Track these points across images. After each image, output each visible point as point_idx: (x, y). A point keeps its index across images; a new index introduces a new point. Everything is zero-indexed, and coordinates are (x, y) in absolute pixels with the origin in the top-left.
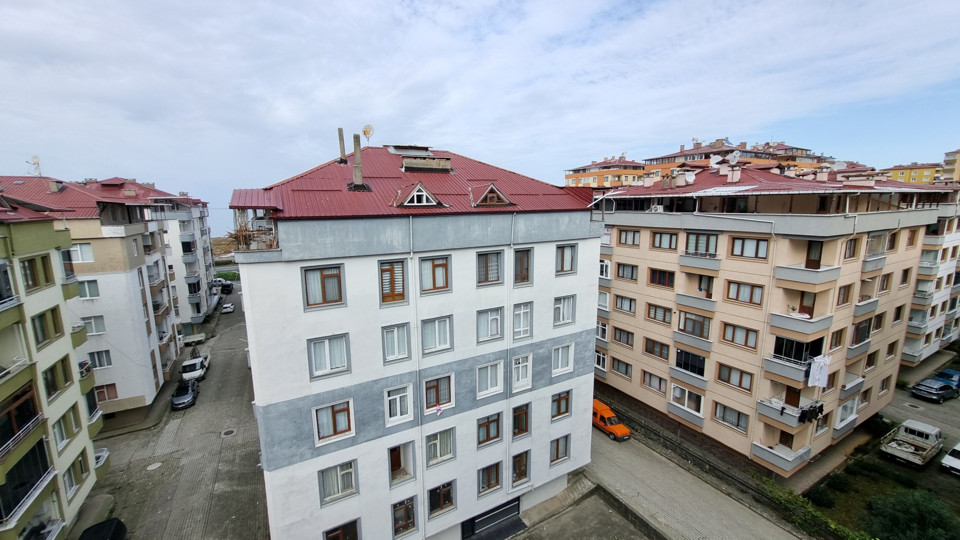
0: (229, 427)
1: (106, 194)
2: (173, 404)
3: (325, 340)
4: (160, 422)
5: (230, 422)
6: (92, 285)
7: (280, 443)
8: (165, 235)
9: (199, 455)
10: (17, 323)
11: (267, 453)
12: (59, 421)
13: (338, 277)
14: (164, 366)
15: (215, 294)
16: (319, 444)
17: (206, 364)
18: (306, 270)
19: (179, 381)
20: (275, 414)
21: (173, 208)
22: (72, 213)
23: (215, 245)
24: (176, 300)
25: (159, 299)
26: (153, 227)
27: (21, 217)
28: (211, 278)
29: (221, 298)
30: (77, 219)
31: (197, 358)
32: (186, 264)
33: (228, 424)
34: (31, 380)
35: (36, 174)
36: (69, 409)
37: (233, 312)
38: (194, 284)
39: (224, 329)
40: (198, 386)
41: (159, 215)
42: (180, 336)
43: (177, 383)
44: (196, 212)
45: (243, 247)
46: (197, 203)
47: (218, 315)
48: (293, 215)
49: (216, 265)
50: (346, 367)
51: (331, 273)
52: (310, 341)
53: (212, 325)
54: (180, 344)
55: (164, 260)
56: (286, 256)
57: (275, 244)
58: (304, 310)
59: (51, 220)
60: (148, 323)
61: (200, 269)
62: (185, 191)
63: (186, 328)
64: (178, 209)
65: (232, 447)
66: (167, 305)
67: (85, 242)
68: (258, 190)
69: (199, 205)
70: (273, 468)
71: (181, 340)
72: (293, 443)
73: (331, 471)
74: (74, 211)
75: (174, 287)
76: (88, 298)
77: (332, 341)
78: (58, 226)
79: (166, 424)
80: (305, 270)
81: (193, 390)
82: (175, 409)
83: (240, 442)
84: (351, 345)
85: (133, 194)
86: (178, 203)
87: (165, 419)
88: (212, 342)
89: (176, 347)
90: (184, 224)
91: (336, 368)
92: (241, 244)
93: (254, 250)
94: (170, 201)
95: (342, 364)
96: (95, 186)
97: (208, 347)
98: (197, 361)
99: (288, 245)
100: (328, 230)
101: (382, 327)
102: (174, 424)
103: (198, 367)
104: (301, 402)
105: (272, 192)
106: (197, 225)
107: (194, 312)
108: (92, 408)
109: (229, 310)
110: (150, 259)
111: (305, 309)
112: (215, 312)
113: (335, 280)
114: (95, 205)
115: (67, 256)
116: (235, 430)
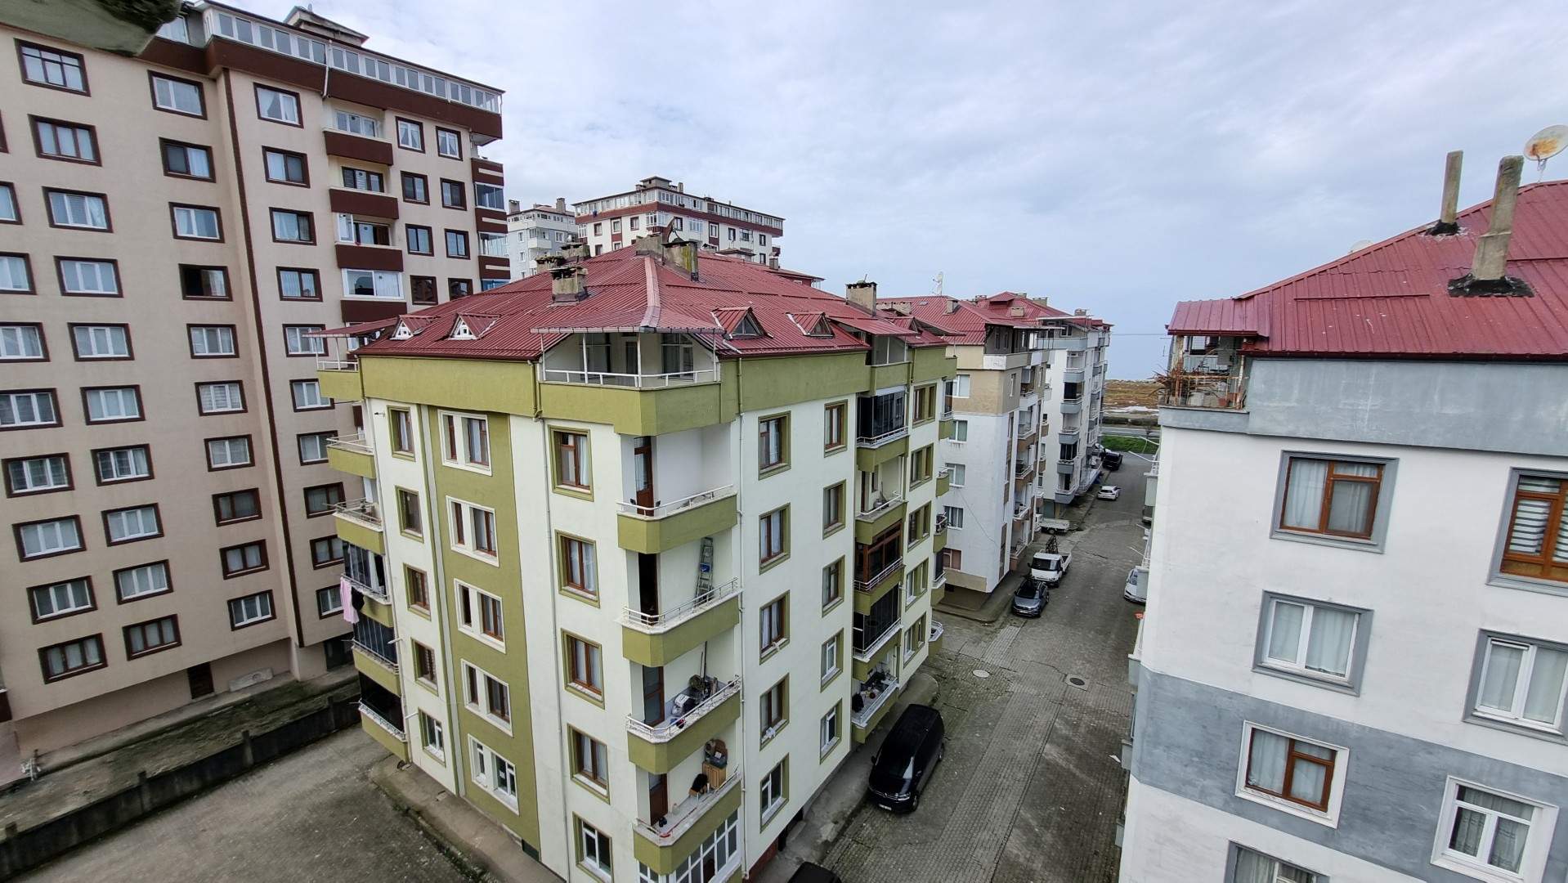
0: (1079, 674)
1: (994, 314)
2: (1014, 604)
3: (1306, 607)
4: (996, 620)
5: (1082, 667)
6: (962, 426)
7: (1167, 747)
8: (1047, 370)
9: (1034, 691)
10: (901, 456)
11: (1142, 750)
12: (911, 572)
13: (1374, 489)
14: (1013, 549)
15: (1093, 467)
16: (1244, 793)
17: (1064, 566)
18: (1294, 459)
19: (1026, 577)
20: (1170, 695)
21: (1064, 333)
22: (962, 338)
23: (1108, 391)
24: (1043, 463)
25: (1024, 458)
26: (1036, 359)
27: (924, 341)
28: (1094, 441)
29: (1100, 475)
30: (963, 345)
31: (1053, 553)
32: (1064, 414)
33: (1078, 668)
34: (901, 520)
35: (937, 293)
36: (921, 564)
37: (1115, 500)
38: (1069, 446)
39: (1097, 523)
40: (1048, 594)
41: (1046, 343)
42: (1038, 516)
43: (1022, 579)
44: (1093, 339)
45: (1176, 399)
46: (1097, 326)
47: (1092, 499)
48: (1290, 348)
49: (1103, 423)
50: (1347, 678)
51: (1355, 475)
52: (1269, 596)
53: (1081, 512)
54: (1037, 526)
55: (1040, 405)
56: (1256, 424)
57: (1238, 401)
58: (1272, 534)
59: (944, 346)
60: (1007, 486)
61: (1081, 424)
62: (1083, 308)
63: (1048, 507)
64: (1070, 334)
65: (1079, 705)
66: (1032, 469)
67: (967, 372)
68: (1223, 303)
69: (1099, 328)
70: (1147, 779)
71: (1039, 521)
72: (1192, 761)
73: (1259, 860)
74: (965, 335)
75: (1043, 445)
76: (956, 441)
77: (1322, 614)
78: (949, 352)
79: (1001, 627)
80: (1291, 458)
81: (1041, 597)
82: (1015, 611)
83: (1090, 704)
84: (1372, 636)
85: (1020, 313)
86: (1072, 325)
87: (1001, 619)
88: (1076, 537)
89: (1031, 528)
90: (1073, 355)
91: (1320, 670)
92: (1174, 395)
93: (1195, 407)
94: (1062, 322)
95: (1336, 668)
96: (983, 304)
97: (1071, 542)
98: (1054, 558)
99: (1266, 404)
100: (1372, 383)
101: (1483, 631)
102: (1010, 631)
103: (1052, 567)
104: (1226, 699)
105: (1250, 303)
106: (1090, 358)
107: (1060, 486)
108: (939, 572)
109: (1109, 495)
110: (1026, 403)
111: (1273, 532)
112: (1089, 494)
113: (1363, 493)
114: (983, 328)
115: (949, 389)
116: (1087, 682)
